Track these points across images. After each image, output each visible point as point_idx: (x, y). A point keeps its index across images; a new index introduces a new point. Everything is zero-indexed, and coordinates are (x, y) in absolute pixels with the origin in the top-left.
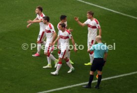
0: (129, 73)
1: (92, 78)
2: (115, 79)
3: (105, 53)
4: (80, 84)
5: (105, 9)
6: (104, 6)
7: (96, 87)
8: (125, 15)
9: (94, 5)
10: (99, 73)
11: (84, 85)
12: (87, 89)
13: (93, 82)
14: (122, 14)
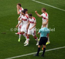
0: (63, 46)
1: (39, 50)
2: (54, 50)
3: (48, 34)
4: (32, 54)
5: (48, 5)
6: (48, 4)
7: (42, 56)
8: (61, 9)
9: (41, 3)
10: (44, 46)
11: (34, 54)
12: (36, 57)
13: (40, 52)
14: (59, 9)
